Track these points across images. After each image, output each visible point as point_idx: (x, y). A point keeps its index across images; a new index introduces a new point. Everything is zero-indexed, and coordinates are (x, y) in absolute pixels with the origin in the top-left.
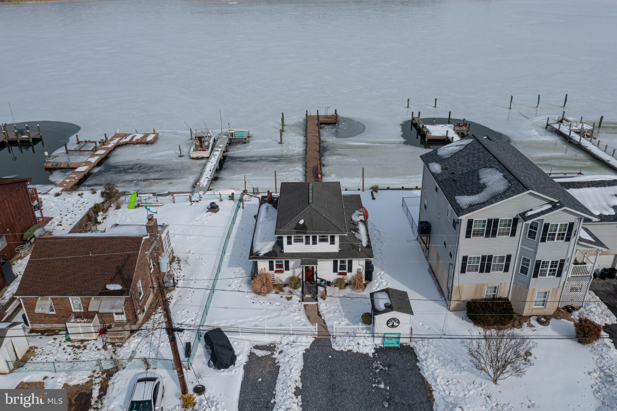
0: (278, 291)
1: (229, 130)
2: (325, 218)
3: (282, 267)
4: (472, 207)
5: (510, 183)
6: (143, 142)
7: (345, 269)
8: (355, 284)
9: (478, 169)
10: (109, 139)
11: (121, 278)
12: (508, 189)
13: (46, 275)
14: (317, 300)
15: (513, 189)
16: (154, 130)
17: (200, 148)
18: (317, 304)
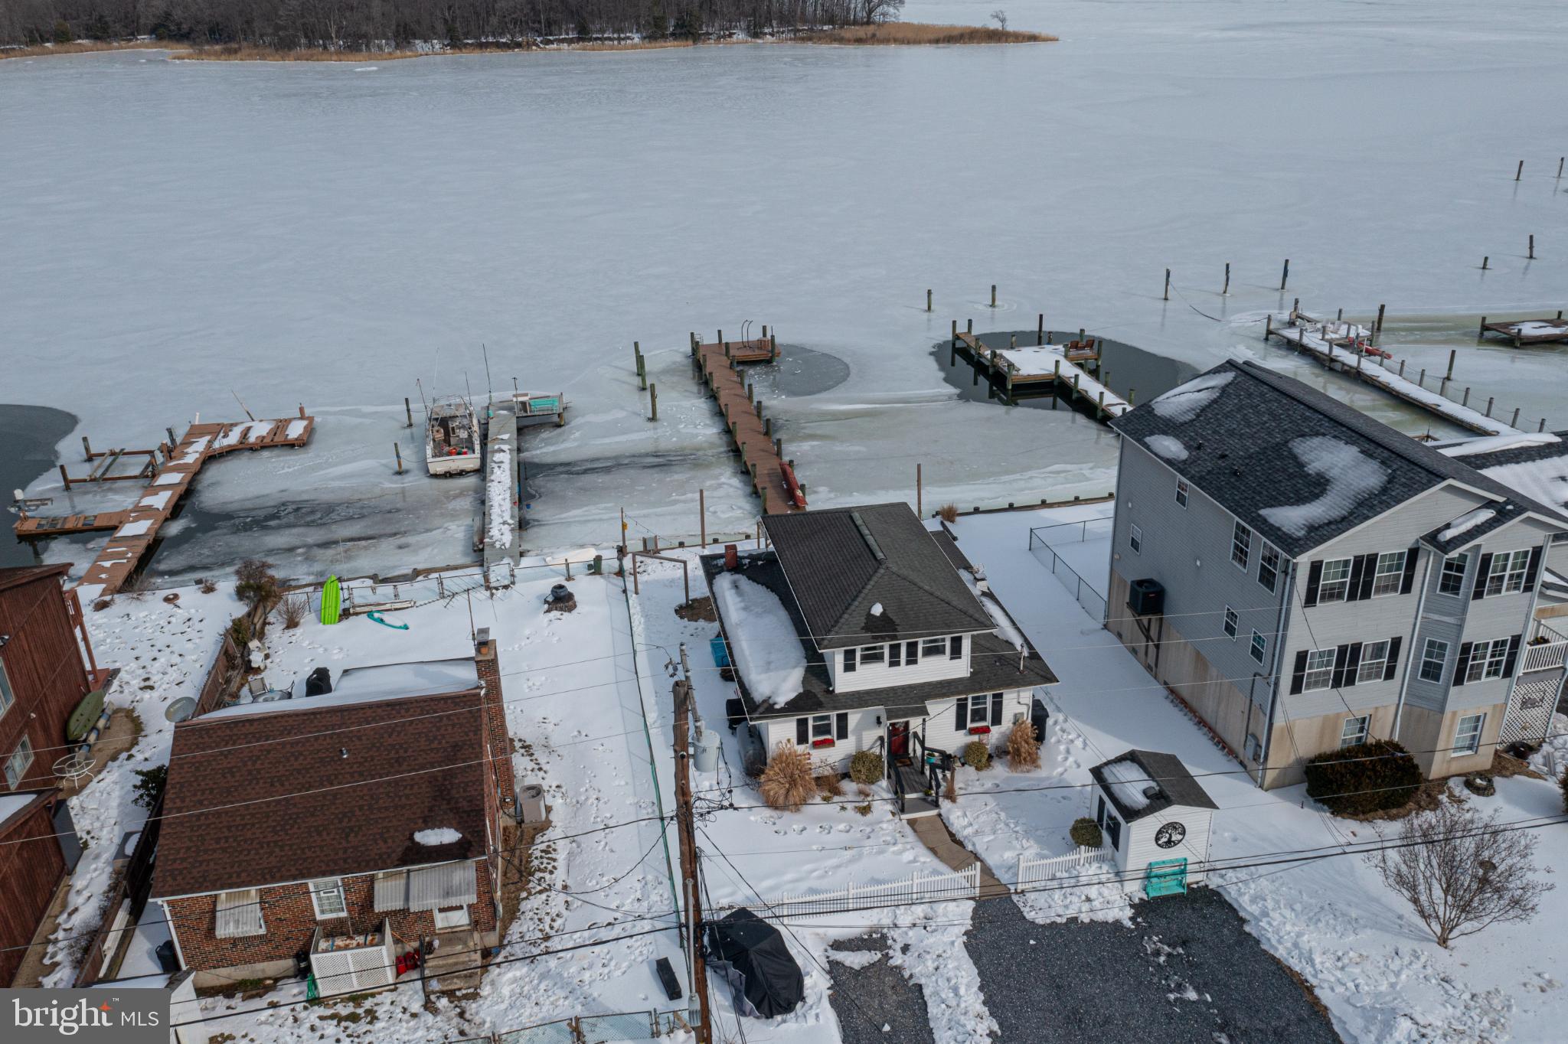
0: (826, 794)
1: (515, 396)
2: (932, 594)
3: (829, 732)
4: (1319, 533)
5: (1389, 467)
6: (277, 443)
7: (984, 719)
8: (1017, 752)
9: (1287, 442)
10: (178, 441)
11: (451, 810)
12: (1389, 482)
13: (229, 828)
14: (936, 804)
15: (1403, 480)
16: (301, 410)
17: (447, 449)
18: (940, 815)
